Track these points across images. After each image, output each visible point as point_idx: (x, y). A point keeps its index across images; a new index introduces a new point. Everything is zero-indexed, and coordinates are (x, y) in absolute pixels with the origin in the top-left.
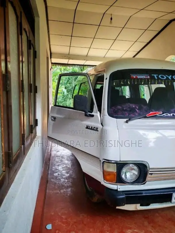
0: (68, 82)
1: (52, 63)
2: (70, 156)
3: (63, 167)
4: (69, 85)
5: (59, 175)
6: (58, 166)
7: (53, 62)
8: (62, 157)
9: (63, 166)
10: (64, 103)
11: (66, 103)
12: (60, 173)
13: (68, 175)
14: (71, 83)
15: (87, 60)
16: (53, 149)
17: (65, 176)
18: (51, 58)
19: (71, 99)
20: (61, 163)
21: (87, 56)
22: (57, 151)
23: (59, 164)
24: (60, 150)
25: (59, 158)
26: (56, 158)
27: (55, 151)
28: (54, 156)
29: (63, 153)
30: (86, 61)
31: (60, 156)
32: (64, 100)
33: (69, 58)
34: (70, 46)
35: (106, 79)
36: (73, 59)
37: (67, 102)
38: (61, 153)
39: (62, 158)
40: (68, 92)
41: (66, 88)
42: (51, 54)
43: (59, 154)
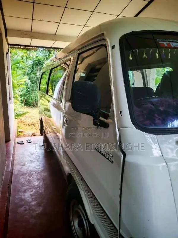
0: (32, 72)
1: (9, 44)
2: (41, 172)
3: (32, 193)
4: (33, 75)
5: (26, 210)
6: (25, 191)
7: (10, 42)
8: (30, 175)
9: (32, 191)
10: (29, 96)
11: (31, 96)
12: (27, 208)
13: (41, 208)
14: (36, 73)
15: (56, 41)
16: (15, 162)
17: (36, 211)
18: (6, 36)
19: (36, 91)
20: (28, 187)
21: (55, 35)
22: (22, 164)
23: (25, 188)
24: (26, 163)
25: (25, 176)
26: (21, 177)
27: (19, 164)
28: (18, 174)
29: (31, 167)
30: (54, 41)
31: (26, 174)
32: (28, 93)
33: (32, 37)
34: (32, 19)
35: (113, 47)
36: (37, 39)
37: (32, 94)
38: (28, 168)
39: (29, 177)
40: (33, 84)
41: (29, 79)
42: (6, 30)
43: (24, 169)
